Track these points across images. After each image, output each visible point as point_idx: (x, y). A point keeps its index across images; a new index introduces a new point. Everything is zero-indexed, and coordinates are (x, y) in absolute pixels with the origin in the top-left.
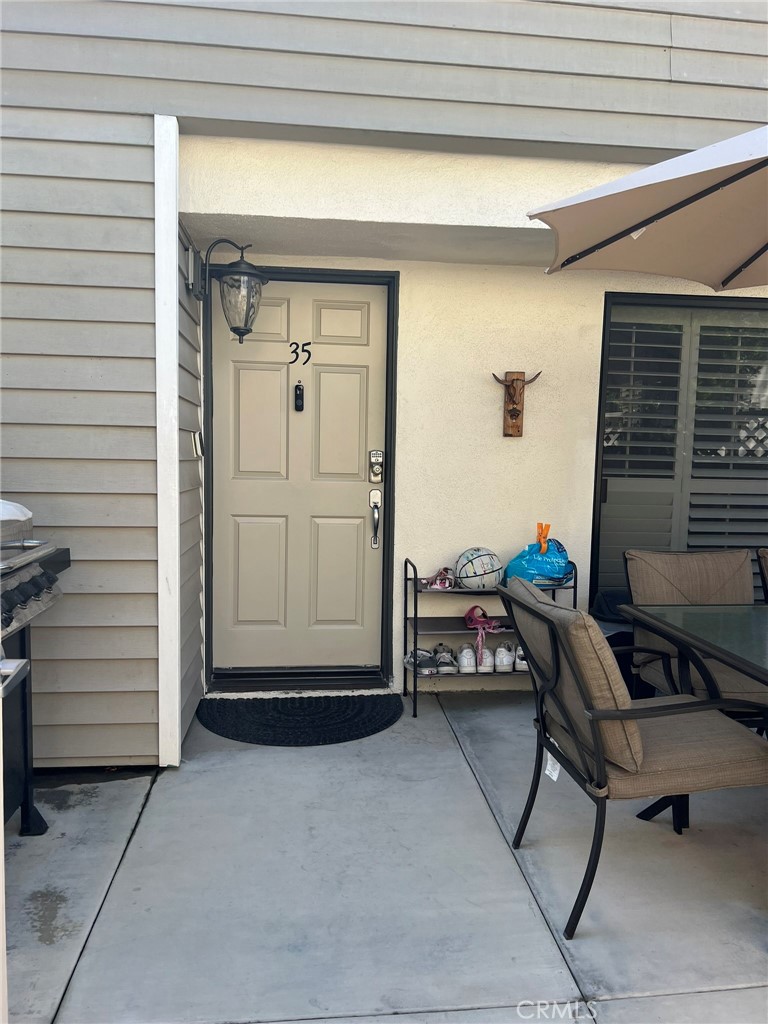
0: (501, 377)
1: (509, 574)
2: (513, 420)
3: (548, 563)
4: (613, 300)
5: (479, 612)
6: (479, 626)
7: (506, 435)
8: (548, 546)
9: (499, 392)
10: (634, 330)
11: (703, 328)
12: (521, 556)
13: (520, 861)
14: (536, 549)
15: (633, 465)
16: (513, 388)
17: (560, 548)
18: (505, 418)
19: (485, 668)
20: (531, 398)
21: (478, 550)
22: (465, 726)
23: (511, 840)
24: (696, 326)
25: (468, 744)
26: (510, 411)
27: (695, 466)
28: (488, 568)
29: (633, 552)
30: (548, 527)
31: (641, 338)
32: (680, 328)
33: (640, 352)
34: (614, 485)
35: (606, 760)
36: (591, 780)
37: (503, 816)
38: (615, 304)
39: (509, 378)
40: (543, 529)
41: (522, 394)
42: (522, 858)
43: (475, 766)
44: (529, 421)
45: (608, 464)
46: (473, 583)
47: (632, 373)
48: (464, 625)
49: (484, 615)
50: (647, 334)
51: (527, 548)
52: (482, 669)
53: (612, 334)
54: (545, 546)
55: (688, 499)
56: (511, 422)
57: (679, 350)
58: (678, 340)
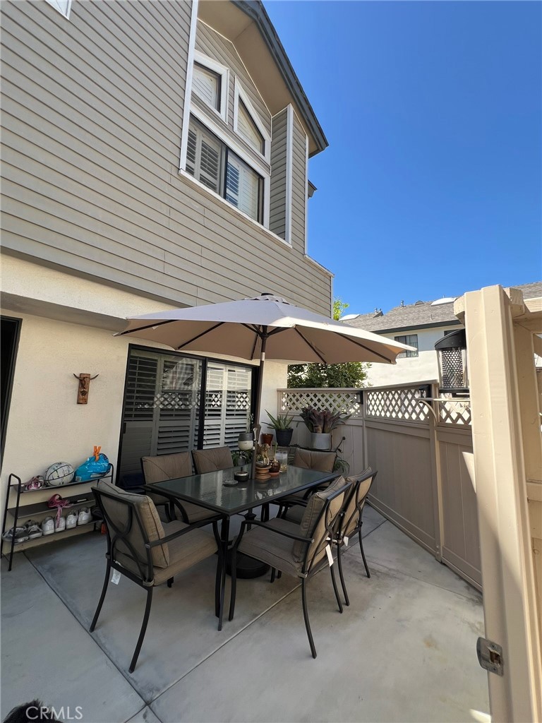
0: (78, 376)
1: (78, 473)
2: (83, 396)
3: (99, 466)
4: (132, 347)
5: (57, 497)
6: (58, 506)
7: (78, 403)
8: (98, 456)
9: (77, 382)
10: (138, 359)
11: (165, 361)
12: (85, 464)
13: (95, 638)
14: (93, 459)
15: (136, 416)
16: (83, 382)
17: (105, 457)
18: (78, 396)
19: (61, 528)
20: (93, 387)
21: (61, 464)
22: (46, 566)
23: (88, 627)
24: (163, 360)
25: (50, 577)
26: (82, 392)
27: (161, 415)
28: (66, 473)
29: (145, 458)
30: (100, 448)
31: (140, 362)
32: (156, 360)
33: (140, 368)
34: (129, 425)
35: (155, 567)
36: (145, 579)
37: (80, 615)
38: (133, 348)
39: (82, 376)
40: (96, 450)
41: (88, 384)
42: (97, 636)
43: (57, 590)
44: (91, 397)
45: (126, 416)
46: (57, 482)
47: (137, 377)
48: (48, 506)
49: (60, 498)
50: (144, 362)
51: (88, 460)
52: (58, 530)
53: (131, 360)
54: (97, 457)
55: (158, 429)
56: (81, 396)
57: (156, 369)
58: (155, 365)
